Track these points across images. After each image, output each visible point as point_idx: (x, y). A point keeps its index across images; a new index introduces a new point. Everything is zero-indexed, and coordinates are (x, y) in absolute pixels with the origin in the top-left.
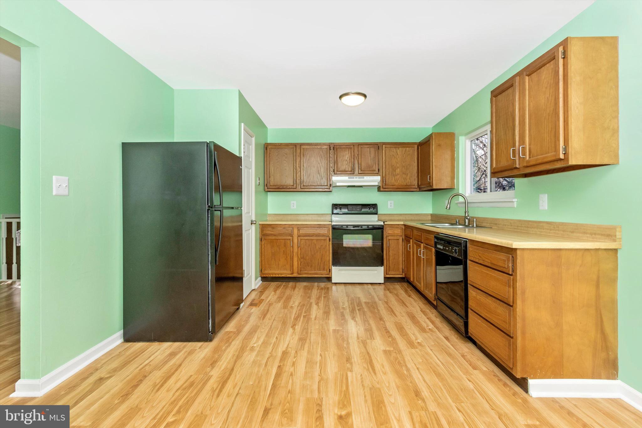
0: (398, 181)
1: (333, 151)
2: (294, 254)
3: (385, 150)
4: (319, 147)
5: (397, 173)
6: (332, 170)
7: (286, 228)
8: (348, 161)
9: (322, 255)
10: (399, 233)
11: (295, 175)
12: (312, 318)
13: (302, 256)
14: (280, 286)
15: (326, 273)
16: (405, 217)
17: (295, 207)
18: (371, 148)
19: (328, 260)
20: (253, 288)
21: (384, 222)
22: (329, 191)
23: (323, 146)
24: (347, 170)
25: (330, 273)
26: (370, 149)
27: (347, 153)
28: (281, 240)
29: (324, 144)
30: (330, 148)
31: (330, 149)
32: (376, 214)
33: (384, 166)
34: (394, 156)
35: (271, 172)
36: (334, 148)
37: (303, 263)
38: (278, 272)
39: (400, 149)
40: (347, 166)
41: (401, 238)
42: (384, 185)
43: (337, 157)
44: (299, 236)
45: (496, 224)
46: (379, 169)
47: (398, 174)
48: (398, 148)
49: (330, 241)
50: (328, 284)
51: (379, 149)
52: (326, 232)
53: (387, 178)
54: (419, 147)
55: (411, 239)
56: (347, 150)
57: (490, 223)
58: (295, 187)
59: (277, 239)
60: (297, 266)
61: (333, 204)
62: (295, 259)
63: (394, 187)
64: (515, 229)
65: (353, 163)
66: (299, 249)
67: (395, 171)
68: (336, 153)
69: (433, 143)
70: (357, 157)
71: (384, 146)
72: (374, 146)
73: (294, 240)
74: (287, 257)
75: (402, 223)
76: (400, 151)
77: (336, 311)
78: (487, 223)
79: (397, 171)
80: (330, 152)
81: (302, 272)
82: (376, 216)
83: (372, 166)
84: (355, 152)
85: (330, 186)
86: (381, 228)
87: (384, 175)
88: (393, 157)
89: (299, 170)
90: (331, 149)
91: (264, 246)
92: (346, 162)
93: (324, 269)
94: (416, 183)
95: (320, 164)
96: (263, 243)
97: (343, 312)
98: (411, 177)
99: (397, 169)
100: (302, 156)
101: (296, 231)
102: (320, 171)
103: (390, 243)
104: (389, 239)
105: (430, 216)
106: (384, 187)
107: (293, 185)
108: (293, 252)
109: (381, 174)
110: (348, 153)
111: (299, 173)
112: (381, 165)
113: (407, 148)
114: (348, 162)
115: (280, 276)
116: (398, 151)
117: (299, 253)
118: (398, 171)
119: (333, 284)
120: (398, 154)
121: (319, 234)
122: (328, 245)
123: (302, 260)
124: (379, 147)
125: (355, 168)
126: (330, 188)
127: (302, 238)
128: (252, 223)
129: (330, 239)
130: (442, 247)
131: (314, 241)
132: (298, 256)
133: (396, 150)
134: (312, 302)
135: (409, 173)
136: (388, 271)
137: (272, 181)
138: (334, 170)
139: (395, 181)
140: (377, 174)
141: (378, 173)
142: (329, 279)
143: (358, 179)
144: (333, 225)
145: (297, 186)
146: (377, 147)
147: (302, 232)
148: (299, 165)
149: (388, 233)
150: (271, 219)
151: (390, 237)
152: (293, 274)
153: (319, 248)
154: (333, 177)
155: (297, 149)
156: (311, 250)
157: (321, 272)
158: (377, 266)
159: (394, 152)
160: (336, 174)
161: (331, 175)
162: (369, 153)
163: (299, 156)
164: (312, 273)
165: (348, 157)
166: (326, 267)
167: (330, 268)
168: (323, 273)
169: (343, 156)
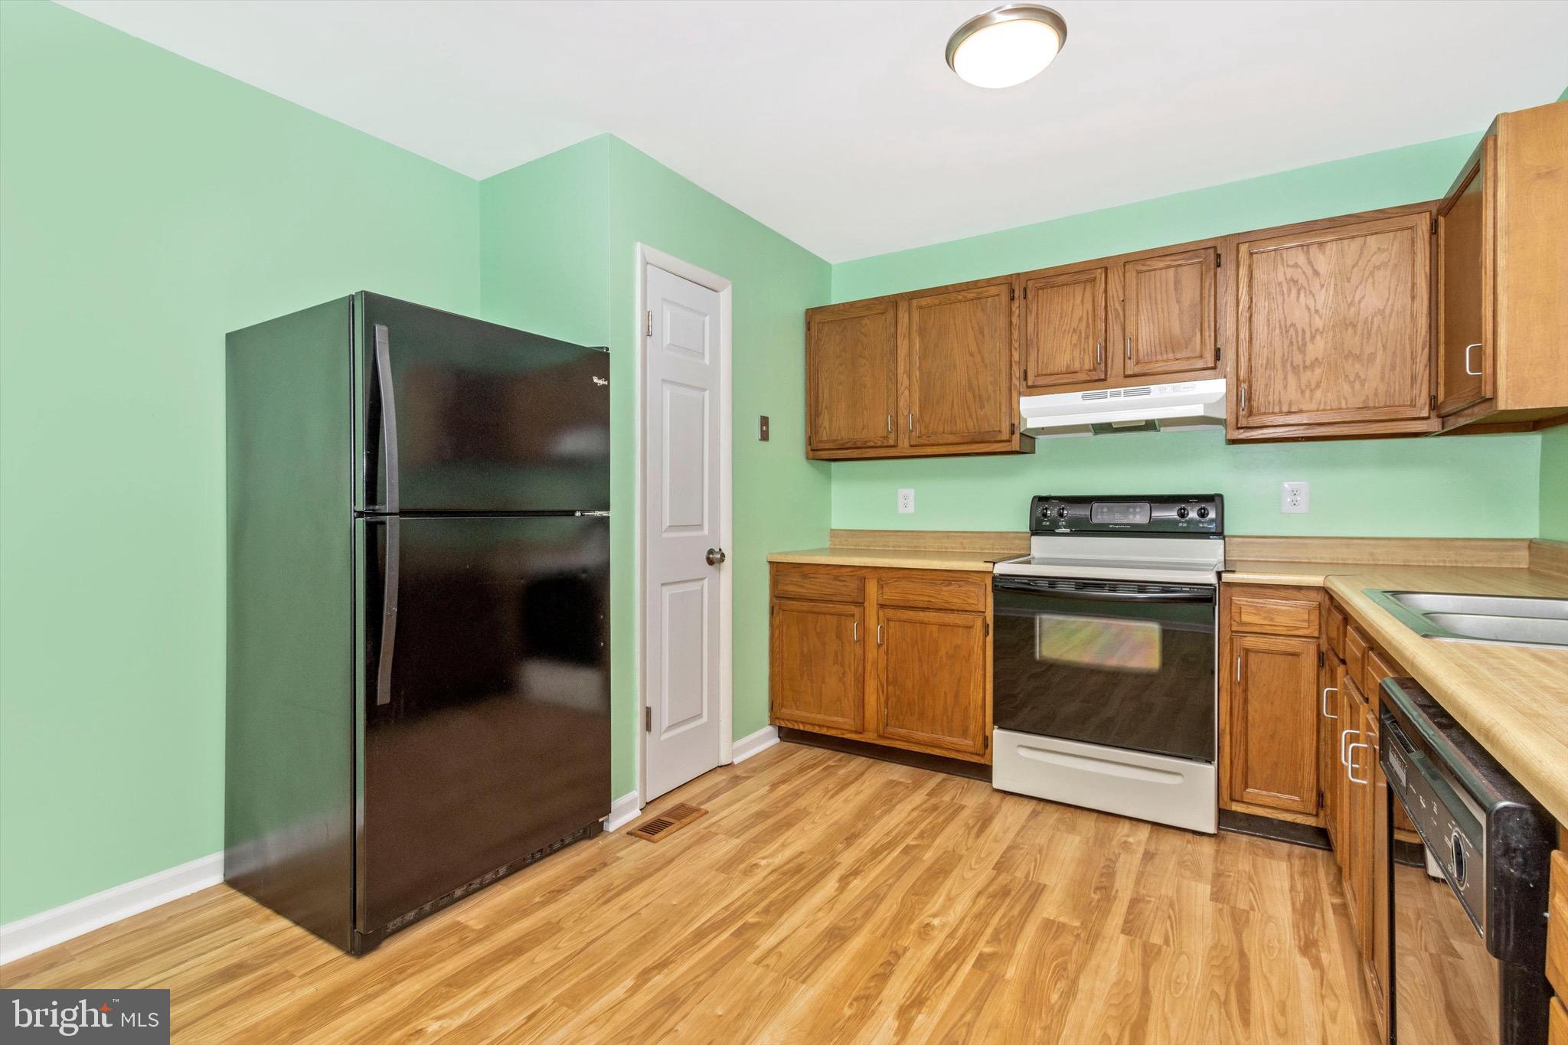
1: (1023, 302)
2: (869, 667)
3: (1247, 263)
4: (971, 296)
5: (1311, 358)
6: (1017, 372)
7: (841, 578)
8: (1083, 334)
9: (959, 681)
10: (1298, 624)
11: (891, 400)
12: (758, 947)
13: (890, 676)
15: (971, 749)
17: (911, 509)
18: (1180, 265)
19: (980, 704)
20: (724, 761)
21: (1220, 573)
22: (1009, 449)
23: (987, 291)
24: (1077, 366)
25: (987, 752)
26: (1176, 273)
27: (1078, 301)
28: (828, 617)
29: (990, 282)
30: (1012, 291)
31: (1012, 299)
32: (1211, 534)
33: (1244, 334)
34: (1295, 282)
35: (823, 399)
36: (1025, 290)
37: (894, 700)
38: (819, 717)
39: (1332, 248)
40: (1076, 353)
41: (1314, 648)
42: (1242, 413)
43: (1036, 324)
44: (881, 606)
46: (1218, 350)
47: (1316, 362)
48: (1317, 244)
49: (987, 634)
50: (971, 796)
51: (1219, 265)
52: (971, 601)
53: (1259, 385)
54: (1441, 219)
55: (1341, 661)
56: (1079, 289)
58: (891, 442)
59: (819, 613)
60: (875, 710)
61: (1036, 497)
62: (871, 685)
63: (1296, 418)
65: (1101, 340)
66: (883, 651)
67: (1302, 349)
68: (1033, 306)
69: (1500, 175)
70: (1121, 313)
71: (1244, 248)
72: (1197, 257)
73: (867, 619)
74: (844, 674)
75: (1316, 580)
76: (1328, 257)
77: (883, 936)
79: (1310, 347)
80: (1014, 309)
81: (889, 730)
82: (1221, 542)
83: (1188, 342)
84: (1110, 293)
85: (1013, 433)
86: (1204, 598)
87: (1242, 373)
88: (1294, 291)
89: (906, 382)
90: (1017, 295)
91: (781, 632)
92: (1075, 338)
93: (965, 734)
95: (977, 355)
96: (776, 620)
97: (906, 949)
98: (1391, 368)
99: (1313, 338)
100: (915, 335)
101: (872, 588)
102: (973, 382)
103: (1252, 666)
104: (1247, 651)
106: (1243, 422)
107: (888, 437)
108: (864, 661)
109: (1230, 368)
110: (1082, 301)
111: (906, 392)
112: (1230, 330)
113: (1369, 240)
114: (1080, 337)
115: (824, 731)
116: (1321, 257)
117: (883, 665)
118: (1319, 347)
119: (996, 794)
120: (1316, 273)
121: (947, 606)
122: (978, 650)
123: (891, 688)
124: (1218, 256)
125: (1110, 355)
126: (1010, 440)
127: (890, 613)
128: (711, 562)
129: (987, 626)
130: (1404, 778)
131: (930, 628)
132: (878, 676)
133: (1307, 255)
134: (839, 863)
135: (1379, 353)
136: (1237, 787)
137: (825, 428)
138: (1026, 374)
139: (1303, 392)
140: (1211, 371)
141: (1214, 368)
142: (983, 772)
143: (1122, 399)
144: (1000, 575)
145: (901, 436)
146: (1212, 257)
147: (892, 593)
148: (904, 365)
149: (1241, 623)
150: (839, 545)
151: (1250, 642)
152: (861, 733)
153: (947, 653)
154: (1023, 399)
155: (900, 315)
156: (920, 660)
157: (955, 740)
158: (1190, 759)
159: (1296, 266)
160: (1033, 389)
161: (1015, 394)
162: (1175, 289)
163: (905, 336)
164: (921, 737)
165: (1081, 319)
166: (972, 728)
167: (987, 734)
168: (962, 746)
169: (1061, 317)
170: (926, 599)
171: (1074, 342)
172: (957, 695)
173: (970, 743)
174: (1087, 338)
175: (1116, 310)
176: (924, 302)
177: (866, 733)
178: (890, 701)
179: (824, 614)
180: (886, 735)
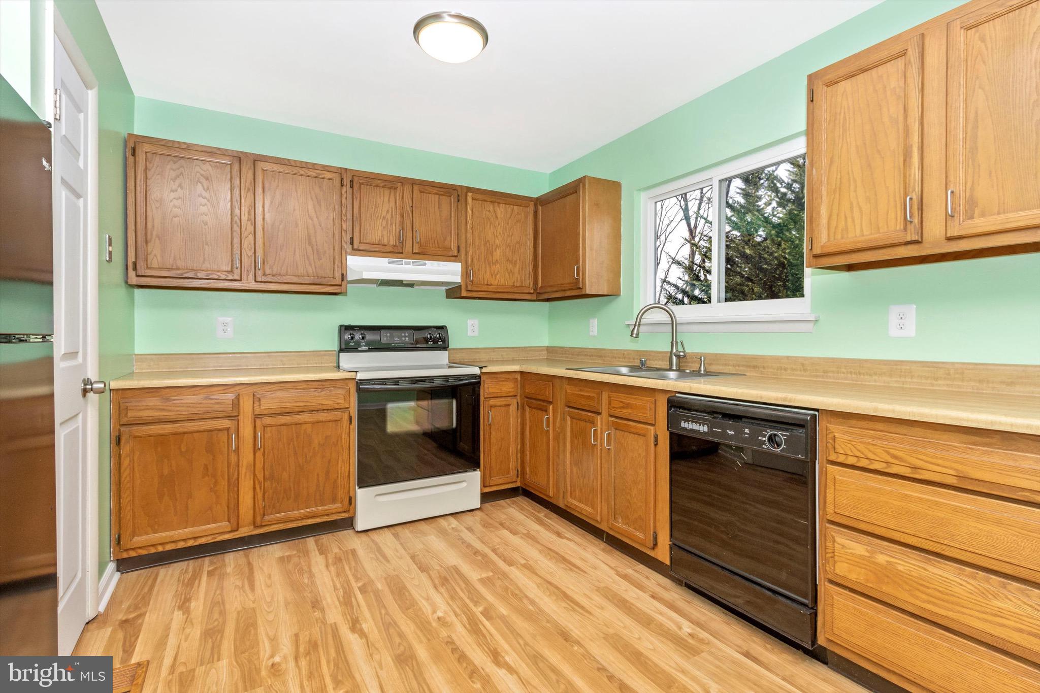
0: (498, 276)
1: (349, 190)
2: (243, 470)
3: (470, 203)
4: (312, 173)
5: (495, 259)
6: (347, 238)
7: (212, 397)
8: (389, 222)
9: (329, 461)
10: (510, 390)
11: (236, 240)
13: (267, 473)
14: (196, 576)
15: (341, 510)
16: (502, 355)
17: (231, 334)
18: (442, 195)
19: (347, 474)
20: (90, 614)
21: (481, 368)
22: (339, 291)
23: (323, 174)
24: (385, 241)
25: (352, 507)
26: (439, 198)
27: (386, 199)
28: (195, 434)
29: (325, 168)
30: (342, 180)
31: (342, 185)
32: (445, 348)
33: (469, 241)
34: (489, 219)
35: (153, 227)
36: (351, 181)
37: (271, 491)
38: (188, 531)
39: (502, 206)
40: (385, 233)
41: (515, 400)
42: (468, 283)
43: (360, 207)
44: (257, 416)
45: (755, 367)
46: (458, 247)
47: (497, 262)
48: (499, 203)
49: (351, 423)
50: (347, 538)
51: (459, 202)
52: (339, 402)
53: (475, 268)
54: (540, 207)
55: (551, 403)
56: (387, 192)
57: (734, 366)
58: (237, 277)
59: (184, 433)
60: (251, 506)
61: (341, 326)
62: (247, 485)
63: (491, 288)
64: (817, 376)
65: (400, 228)
66: (259, 454)
67: (492, 254)
68: (357, 195)
69: (587, 198)
70: (411, 214)
71: (470, 195)
72: (449, 193)
73: (241, 429)
74: (216, 483)
75: (516, 368)
76: (501, 211)
77: (429, 640)
78: (726, 365)
79: (495, 253)
80: (343, 193)
81: (267, 518)
82: (446, 352)
83: (444, 239)
84: (404, 200)
85: (342, 281)
86: (474, 384)
87: (469, 261)
88: (489, 224)
89: (251, 228)
90: (345, 184)
91: (132, 461)
92: (384, 223)
93: (334, 500)
94: (529, 282)
95: (315, 219)
96: (126, 449)
97: (450, 637)
98: (522, 270)
99: (496, 249)
100: (259, 190)
101: (247, 405)
102: (313, 240)
103: (493, 414)
104: (491, 407)
105: (546, 352)
106: (470, 288)
107: (231, 271)
108: (238, 466)
109: (463, 257)
110: (389, 200)
111: (251, 237)
112: (463, 237)
113: (516, 207)
115: (191, 543)
116: (498, 209)
117: (259, 465)
118: (497, 254)
119: (359, 534)
120: (497, 217)
121: (321, 407)
122: (344, 436)
123: (268, 484)
124: (458, 196)
125: (404, 238)
126: (341, 286)
127: (268, 421)
128: (85, 392)
129: (350, 418)
130: (705, 429)
131: (304, 427)
132: (255, 475)
133: (494, 207)
135: (518, 262)
136: (487, 479)
138: (352, 239)
139: (492, 275)
140: (454, 258)
141: (457, 257)
142: (348, 523)
143: (411, 266)
144: (360, 380)
145: (244, 274)
146: (456, 195)
147: (267, 404)
148: (249, 214)
149: (489, 393)
150: (147, 369)
151: (493, 402)
152: (237, 530)
153: (319, 444)
154: (349, 257)
155: (244, 170)
156: (296, 454)
157: (327, 507)
158: (466, 471)
159: (489, 211)
160: (357, 251)
161: (343, 253)
162: (439, 208)
163: (249, 190)
164: (298, 515)
165: (388, 211)
166: (341, 493)
167: (351, 494)
168: (332, 510)
169: (375, 207)
170: (302, 404)
171: (384, 225)
172: (327, 473)
173: (339, 505)
174: (391, 224)
175: (407, 211)
176: (268, 166)
177: (240, 529)
178: (267, 494)
179: (192, 433)
180: (264, 524)
